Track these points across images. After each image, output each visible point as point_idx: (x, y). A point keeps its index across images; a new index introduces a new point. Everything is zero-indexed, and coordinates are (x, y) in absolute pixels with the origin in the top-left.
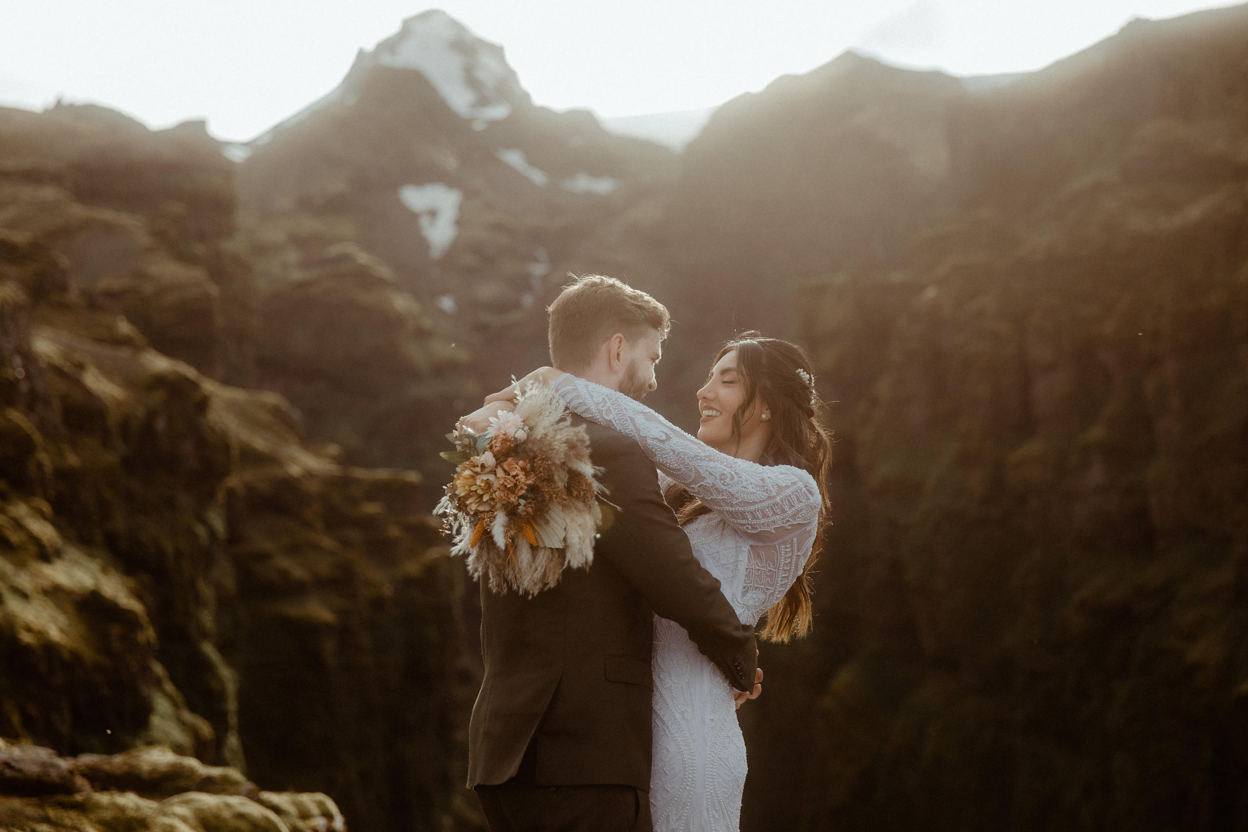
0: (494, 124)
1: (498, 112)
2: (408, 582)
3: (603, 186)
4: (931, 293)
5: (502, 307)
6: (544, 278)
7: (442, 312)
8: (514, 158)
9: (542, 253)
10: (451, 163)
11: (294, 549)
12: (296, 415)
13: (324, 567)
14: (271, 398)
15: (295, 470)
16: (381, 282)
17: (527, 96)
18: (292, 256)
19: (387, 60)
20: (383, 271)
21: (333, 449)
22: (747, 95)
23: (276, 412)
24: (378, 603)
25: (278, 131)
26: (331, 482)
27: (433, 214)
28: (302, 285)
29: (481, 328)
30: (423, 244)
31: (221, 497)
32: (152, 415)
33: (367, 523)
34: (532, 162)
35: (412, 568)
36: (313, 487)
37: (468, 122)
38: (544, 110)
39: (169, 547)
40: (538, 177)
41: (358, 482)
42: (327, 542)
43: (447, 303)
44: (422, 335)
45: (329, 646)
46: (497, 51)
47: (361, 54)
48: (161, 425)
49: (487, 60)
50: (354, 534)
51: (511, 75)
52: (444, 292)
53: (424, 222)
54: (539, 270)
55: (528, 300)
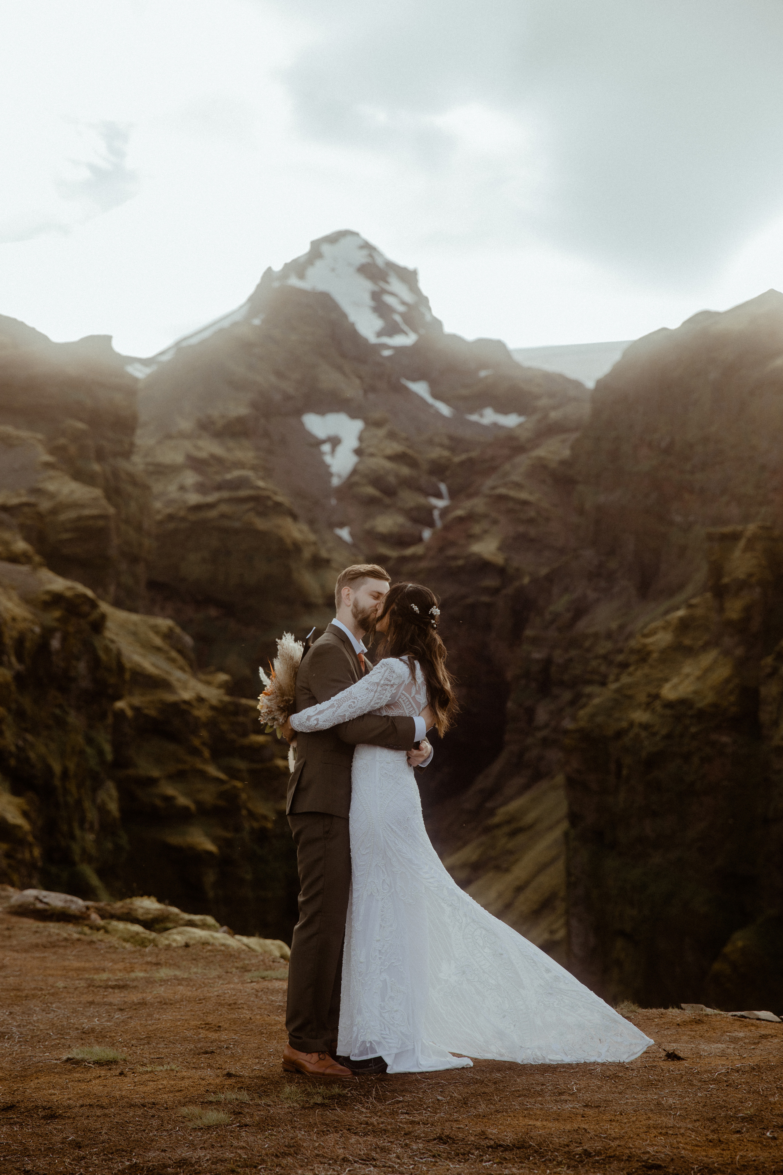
0: (400, 352)
1: (406, 340)
3: (510, 421)
5: (399, 540)
6: (445, 513)
7: (339, 541)
8: (420, 389)
9: (443, 487)
10: (353, 392)
11: (179, 776)
12: (188, 640)
13: (209, 796)
14: (164, 622)
15: (187, 695)
16: (278, 508)
17: (438, 323)
18: (190, 478)
19: (294, 281)
20: (282, 497)
21: (223, 677)
23: (168, 636)
25: (180, 347)
26: (219, 710)
27: (335, 441)
30: (326, 472)
31: (110, 720)
32: (48, 633)
33: (253, 753)
34: (437, 393)
36: (202, 712)
37: (375, 349)
38: (455, 338)
39: (57, 768)
40: (444, 410)
41: (247, 710)
42: (213, 770)
43: (345, 534)
44: (318, 564)
45: (210, 877)
46: (410, 276)
47: (268, 273)
48: (55, 643)
50: (242, 765)
51: (424, 301)
52: (342, 523)
53: (326, 449)
54: (441, 503)
55: (427, 534)
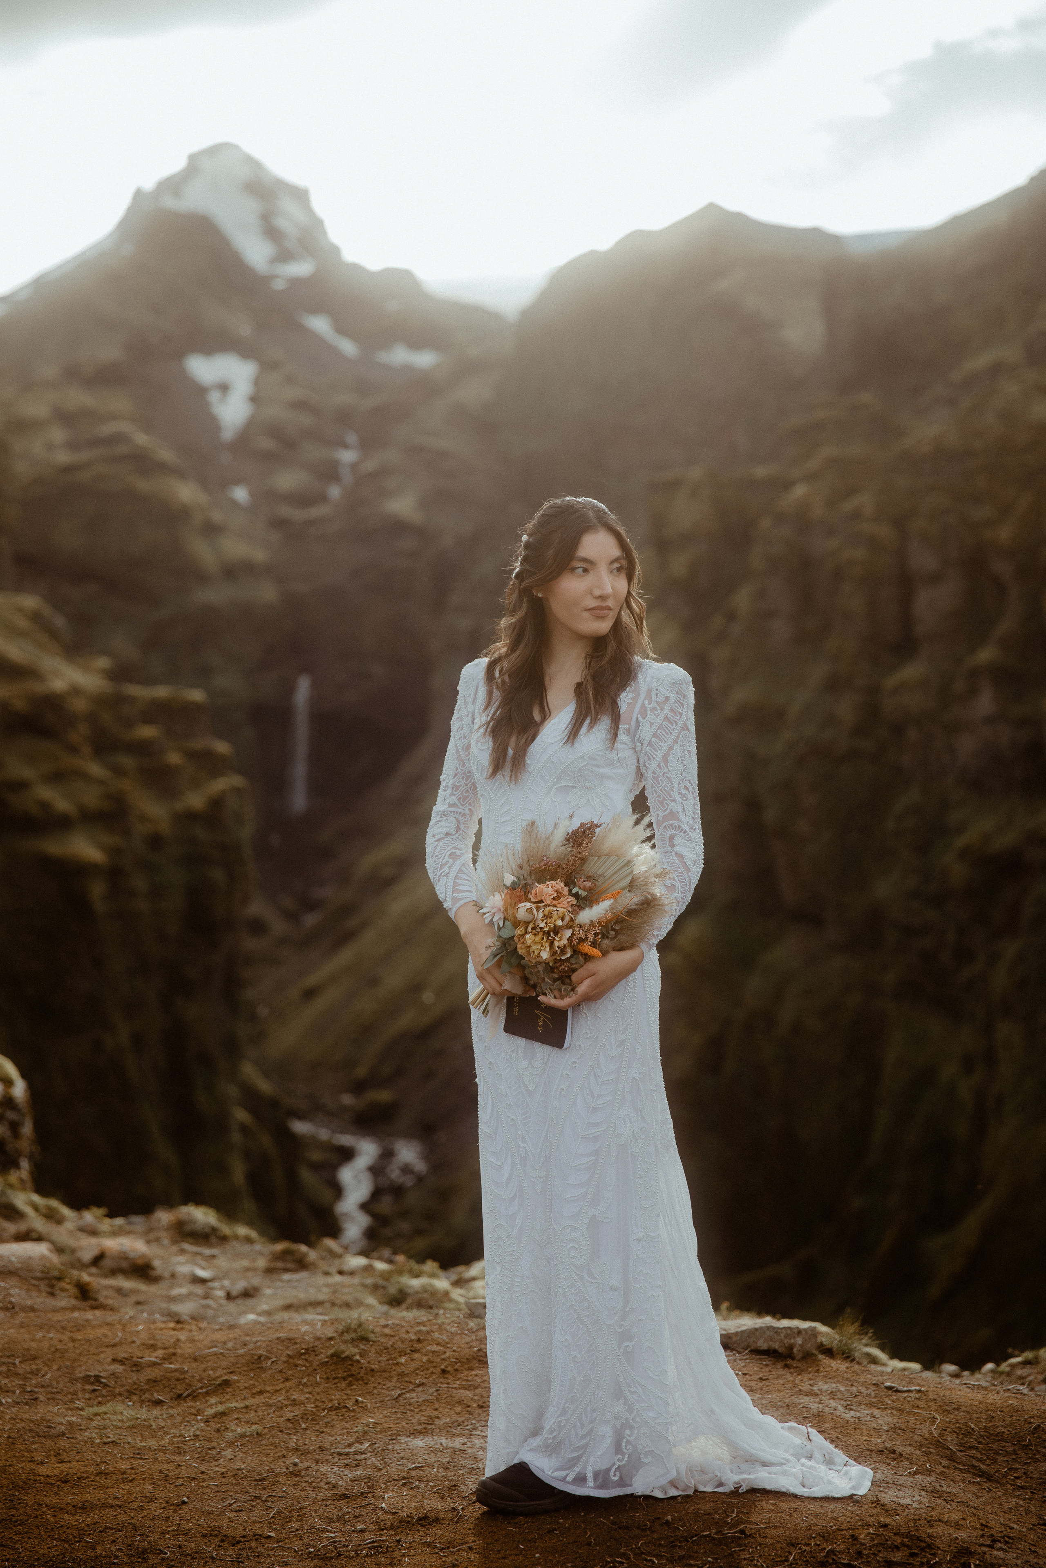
0: (296, 283)
1: (301, 269)
2: (191, 816)
3: (425, 359)
4: (800, 491)
5: (304, 500)
6: (354, 466)
7: (234, 503)
8: (320, 324)
9: (352, 438)
10: (245, 329)
11: (57, 777)
12: (59, 621)
13: (92, 798)
14: (30, 601)
15: (58, 685)
16: (162, 468)
17: (335, 251)
18: (58, 434)
19: (169, 202)
20: (166, 455)
21: (103, 662)
22: (593, 252)
23: (36, 617)
24: (155, 841)
25: (39, 284)
26: (101, 701)
27: (224, 388)
28: (69, 469)
29: (280, 524)
30: (213, 424)
33: (141, 748)
34: (340, 329)
35: (196, 800)
36: (80, 705)
37: (266, 280)
38: (356, 267)
40: (348, 347)
41: (132, 700)
42: (95, 769)
43: (241, 494)
44: (211, 530)
45: (97, 890)
46: (301, 195)
47: (138, 194)
49: (287, 205)
50: (127, 761)
51: (318, 223)
52: (237, 482)
53: (214, 397)
54: (348, 456)
55: (335, 492)
